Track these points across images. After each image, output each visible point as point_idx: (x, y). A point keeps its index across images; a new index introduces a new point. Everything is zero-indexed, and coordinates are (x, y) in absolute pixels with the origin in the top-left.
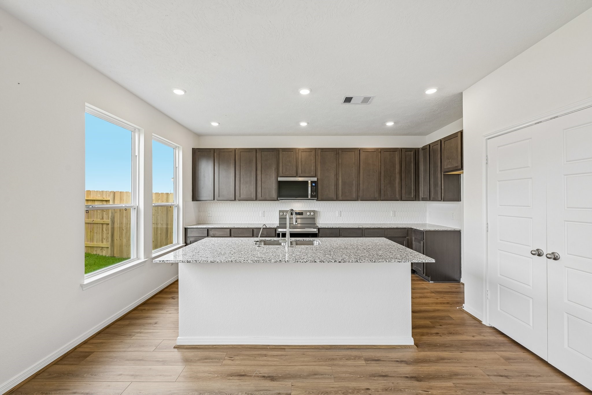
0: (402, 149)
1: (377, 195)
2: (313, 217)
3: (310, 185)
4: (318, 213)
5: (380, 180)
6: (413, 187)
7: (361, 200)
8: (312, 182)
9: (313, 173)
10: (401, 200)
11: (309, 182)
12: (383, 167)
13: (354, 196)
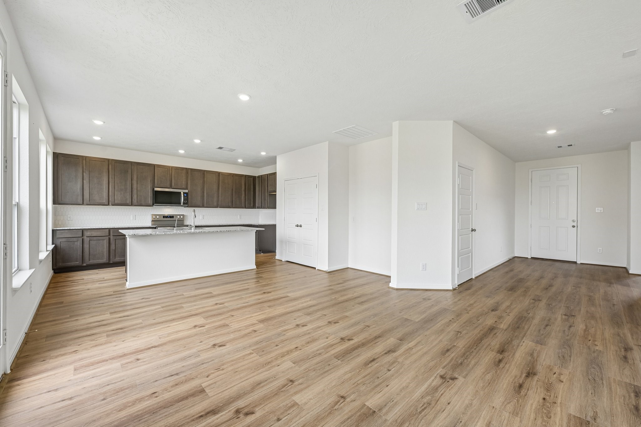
0: (246, 176)
1: (230, 204)
2: (182, 219)
3: (182, 195)
4: (186, 216)
5: (232, 195)
6: (252, 200)
7: (220, 208)
8: (184, 193)
9: (184, 186)
10: (245, 208)
11: (182, 193)
12: (234, 186)
13: (215, 204)
